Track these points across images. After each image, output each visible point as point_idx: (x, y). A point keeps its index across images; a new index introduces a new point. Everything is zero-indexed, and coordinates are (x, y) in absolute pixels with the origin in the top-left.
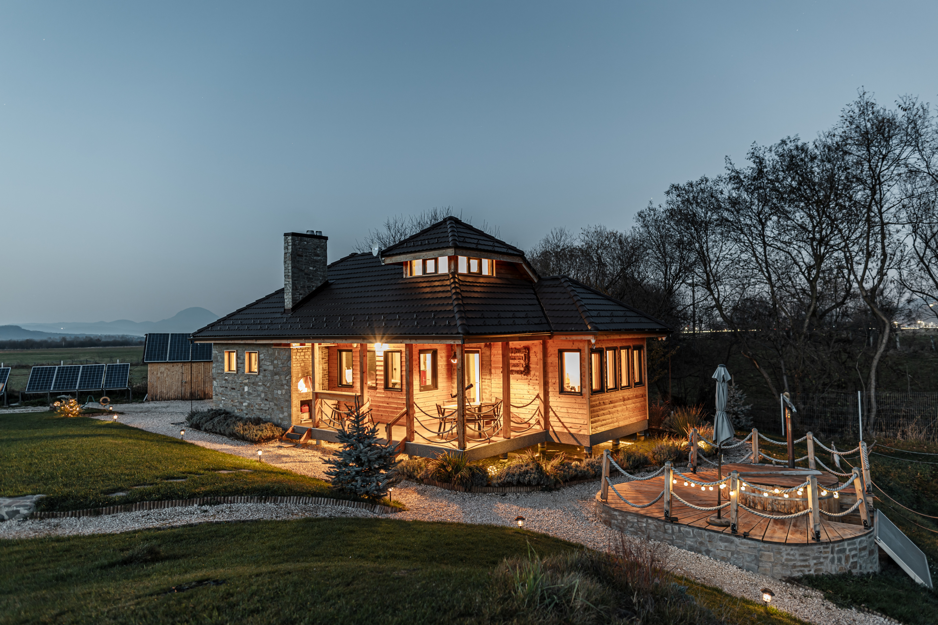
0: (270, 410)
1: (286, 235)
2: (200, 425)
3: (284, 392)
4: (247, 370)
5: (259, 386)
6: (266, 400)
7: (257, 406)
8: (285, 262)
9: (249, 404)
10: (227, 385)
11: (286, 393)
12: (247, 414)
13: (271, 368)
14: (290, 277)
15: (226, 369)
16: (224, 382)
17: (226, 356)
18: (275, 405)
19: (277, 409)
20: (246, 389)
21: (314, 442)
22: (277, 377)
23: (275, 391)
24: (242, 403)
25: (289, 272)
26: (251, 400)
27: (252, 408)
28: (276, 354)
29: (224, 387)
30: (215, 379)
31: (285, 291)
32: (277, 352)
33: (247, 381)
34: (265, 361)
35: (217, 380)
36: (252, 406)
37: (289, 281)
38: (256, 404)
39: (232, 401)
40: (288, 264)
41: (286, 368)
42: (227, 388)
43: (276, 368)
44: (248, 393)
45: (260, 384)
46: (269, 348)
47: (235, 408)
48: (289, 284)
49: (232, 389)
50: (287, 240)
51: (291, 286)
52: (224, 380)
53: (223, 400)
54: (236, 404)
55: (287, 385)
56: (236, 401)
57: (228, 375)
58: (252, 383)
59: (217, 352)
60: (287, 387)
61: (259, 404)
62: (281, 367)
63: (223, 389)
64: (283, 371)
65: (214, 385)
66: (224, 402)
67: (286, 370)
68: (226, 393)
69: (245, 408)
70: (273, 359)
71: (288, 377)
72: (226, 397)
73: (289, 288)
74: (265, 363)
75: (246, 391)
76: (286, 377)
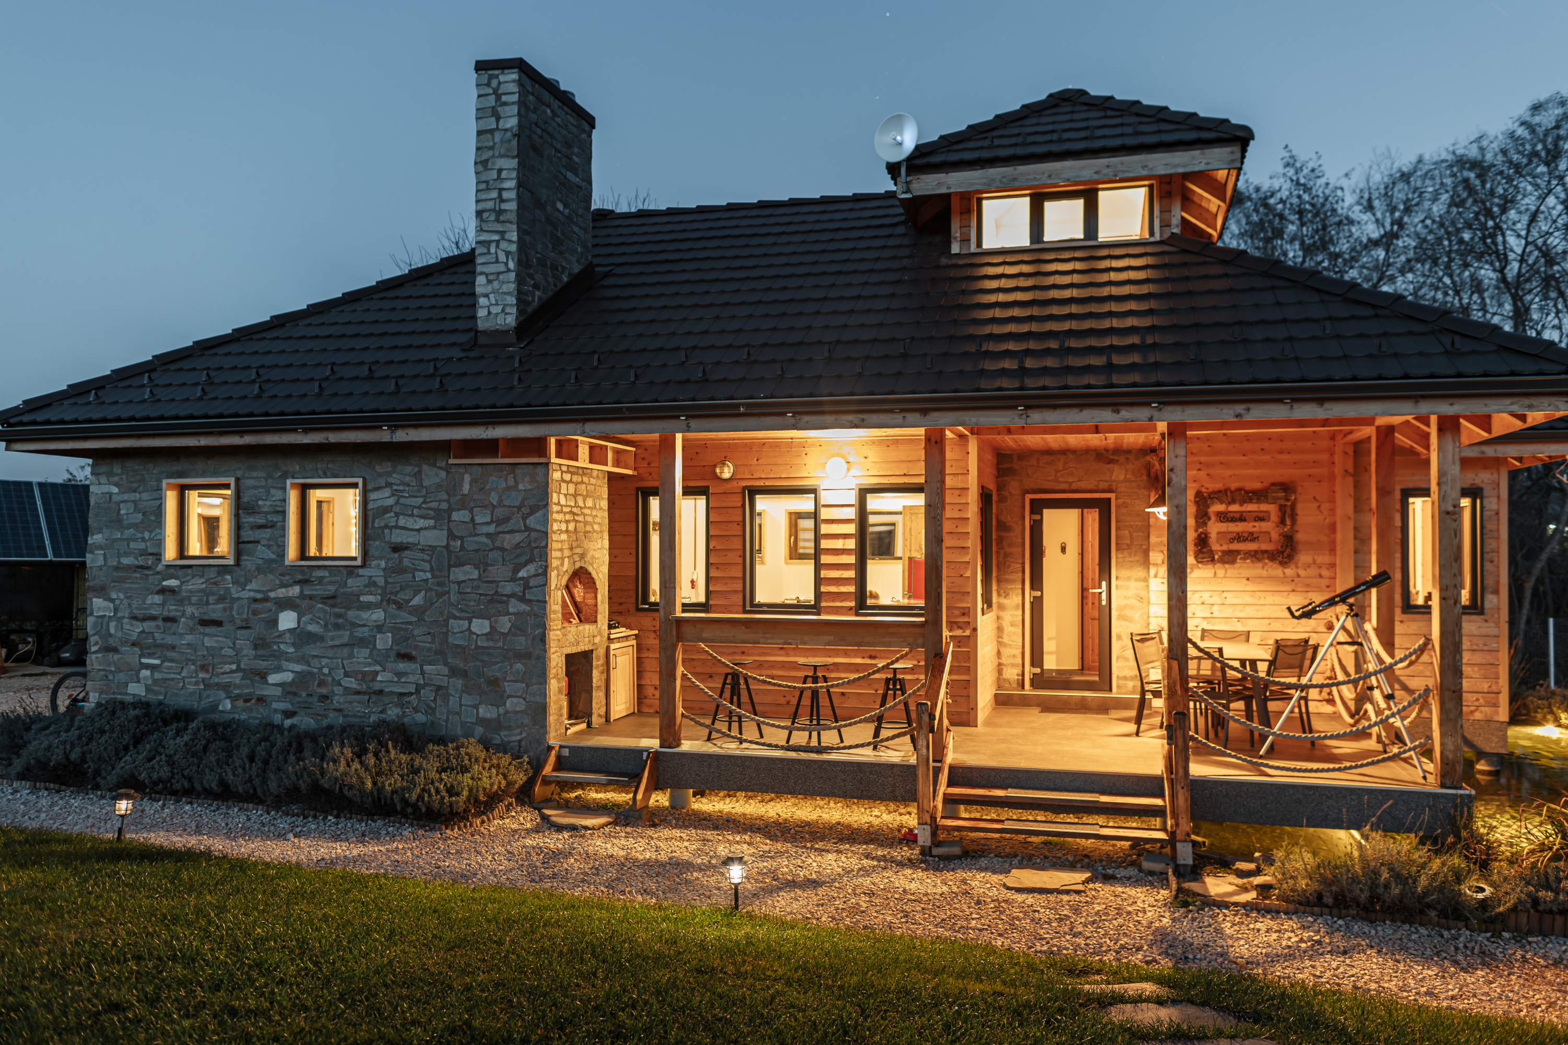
0: (428, 694)
1: (481, 66)
2: (90, 767)
3: (505, 624)
4: (292, 552)
5: (369, 606)
6: (406, 657)
7: (351, 683)
8: (482, 164)
9: (302, 679)
10: (172, 609)
11: (518, 628)
12: (288, 714)
13: (437, 538)
14: (513, 217)
15: (170, 552)
16: (158, 599)
17: (171, 501)
18: (454, 672)
19: (467, 690)
20: (287, 620)
21: (661, 799)
22: (467, 573)
23: (456, 625)
24: (263, 675)
25: (502, 201)
26: (315, 662)
27: (324, 691)
28: (466, 488)
29: (153, 618)
30: (102, 591)
31: (479, 269)
32: (467, 478)
33: (296, 590)
34: (397, 515)
35: (114, 596)
36: (321, 684)
37: (502, 233)
38: (347, 675)
39: (203, 668)
40: (500, 171)
41: (518, 538)
42: (173, 620)
43: (462, 538)
44: (301, 637)
45: (371, 598)
46: (425, 468)
47: (222, 694)
48: (504, 245)
49: (204, 623)
50: (494, 83)
51: (513, 248)
52: (158, 593)
53: (147, 666)
54: (226, 679)
55: (522, 599)
56: (227, 668)
57: (180, 573)
58: (325, 599)
59: (115, 490)
60: (524, 607)
61: (364, 674)
62: (488, 535)
63: (148, 626)
64: (503, 549)
65: (92, 614)
66: (152, 674)
67: (518, 546)
68: (169, 640)
69: (278, 691)
70: (444, 506)
71: (531, 569)
72: (169, 654)
73: (502, 257)
74: (402, 521)
75: (289, 630)
76: (516, 570)
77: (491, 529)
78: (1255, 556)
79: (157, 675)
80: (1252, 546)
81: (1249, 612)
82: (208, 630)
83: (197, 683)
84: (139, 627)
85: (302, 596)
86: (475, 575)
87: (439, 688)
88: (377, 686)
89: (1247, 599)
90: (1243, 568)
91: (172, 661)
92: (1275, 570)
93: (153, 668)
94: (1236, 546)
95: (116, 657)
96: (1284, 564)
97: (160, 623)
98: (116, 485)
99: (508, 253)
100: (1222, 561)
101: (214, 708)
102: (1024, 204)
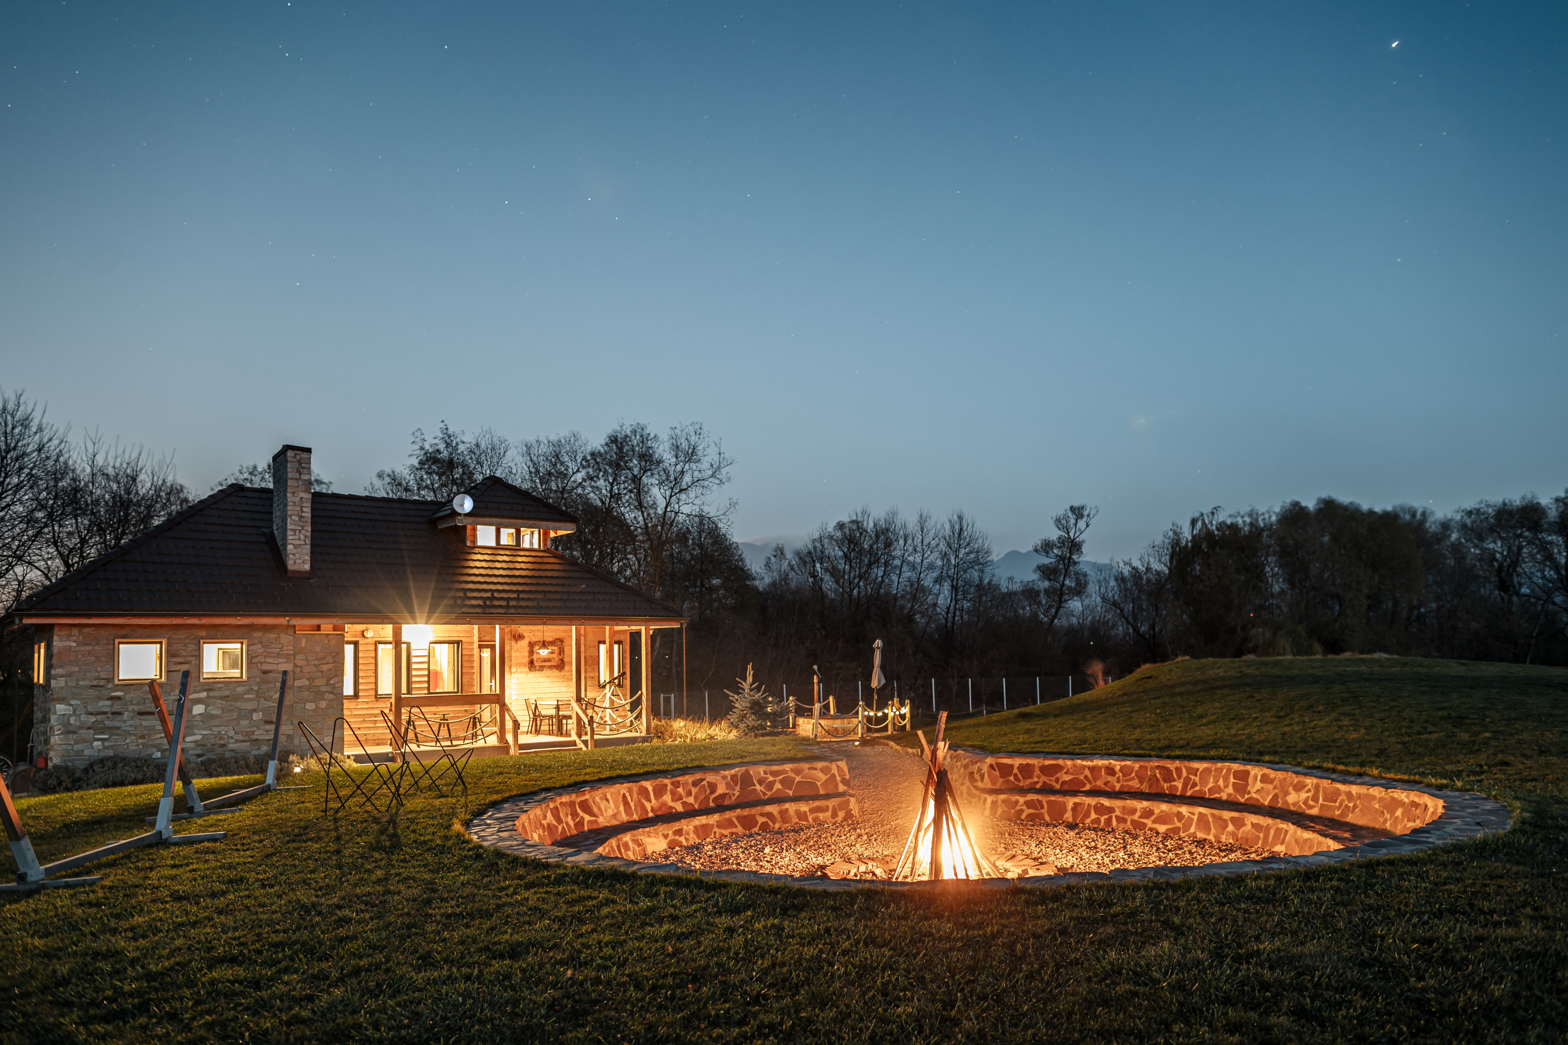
6: (270, 722)
8: (292, 494)
11: (330, 706)
14: (308, 520)
25: (302, 512)
26: (214, 729)
27: (222, 742)
28: (303, 644)
29: (105, 713)
30: (62, 700)
31: (290, 542)
32: (304, 640)
33: (204, 694)
34: (265, 657)
35: (73, 702)
36: (221, 739)
37: (303, 527)
38: (236, 733)
39: (142, 737)
40: (301, 498)
41: (330, 666)
42: (119, 713)
43: (301, 667)
44: (206, 717)
45: (250, 696)
46: (282, 635)
47: (155, 750)
48: (303, 532)
49: (141, 713)
50: (298, 457)
51: (309, 534)
52: (108, 699)
53: (98, 740)
54: (158, 742)
55: (331, 693)
56: (158, 736)
57: (125, 688)
58: (222, 698)
59: (74, 644)
60: (332, 696)
61: (247, 732)
62: (315, 665)
63: (99, 717)
64: (322, 672)
65: (55, 713)
66: (103, 744)
67: (330, 670)
68: (117, 724)
69: (193, 745)
70: (292, 652)
71: (336, 679)
72: (115, 732)
73: (302, 537)
74: (268, 660)
75: (200, 715)
76: (329, 680)
77: (316, 662)
78: (551, 667)
79: (106, 744)
80: (549, 664)
81: (548, 690)
82: (143, 717)
83: (138, 745)
84: (93, 719)
85: (208, 697)
86: (308, 683)
87: (288, 735)
88: (254, 737)
89: (547, 685)
90: (547, 672)
91: (118, 735)
92: (555, 672)
93: (103, 740)
94: (544, 664)
95: (75, 736)
96: (560, 671)
97: (109, 715)
98: (75, 641)
99: (306, 537)
100: (539, 670)
101: (151, 755)
102: (494, 528)
